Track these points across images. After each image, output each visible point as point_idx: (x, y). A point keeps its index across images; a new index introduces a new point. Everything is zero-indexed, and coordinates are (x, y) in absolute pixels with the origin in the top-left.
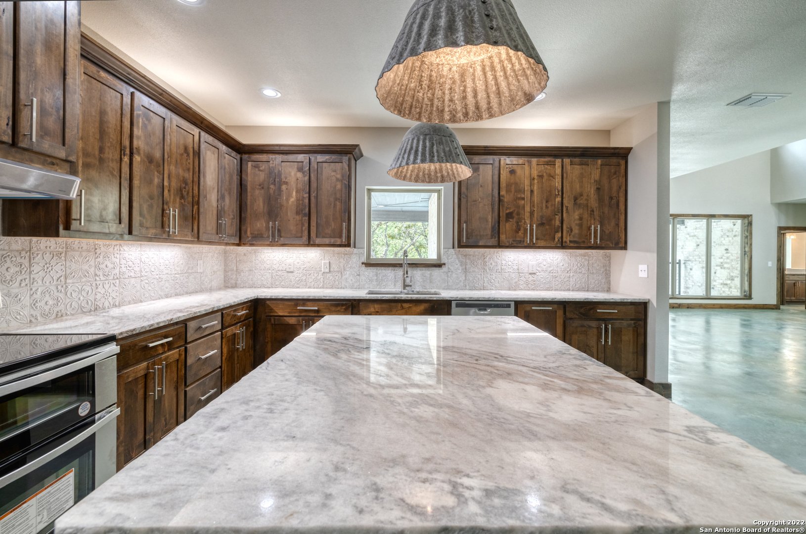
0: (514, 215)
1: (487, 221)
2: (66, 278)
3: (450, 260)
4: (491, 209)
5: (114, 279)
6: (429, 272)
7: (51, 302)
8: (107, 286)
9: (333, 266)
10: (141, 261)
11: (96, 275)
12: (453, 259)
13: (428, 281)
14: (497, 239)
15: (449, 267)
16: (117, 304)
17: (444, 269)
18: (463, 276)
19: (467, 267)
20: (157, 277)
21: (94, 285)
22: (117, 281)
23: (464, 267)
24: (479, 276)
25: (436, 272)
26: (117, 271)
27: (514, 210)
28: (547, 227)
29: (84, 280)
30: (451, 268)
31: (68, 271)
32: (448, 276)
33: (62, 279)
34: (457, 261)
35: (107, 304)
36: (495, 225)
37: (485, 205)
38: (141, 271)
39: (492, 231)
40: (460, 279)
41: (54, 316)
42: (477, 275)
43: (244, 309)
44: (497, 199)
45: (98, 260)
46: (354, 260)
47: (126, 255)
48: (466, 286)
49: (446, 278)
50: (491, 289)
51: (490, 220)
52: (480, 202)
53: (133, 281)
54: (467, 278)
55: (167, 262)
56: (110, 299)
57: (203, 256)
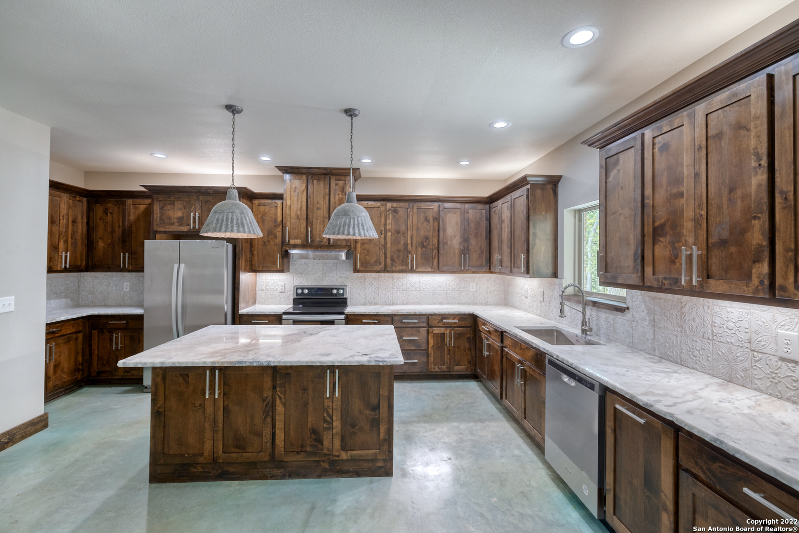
0: (667, 229)
1: (628, 244)
2: (378, 288)
3: (634, 303)
4: (633, 224)
5: (402, 291)
6: (612, 317)
7: (372, 298)
8: (398, 294)
9: (545, 296)
10: (420, 282)
11: (393, 288)
12: (637, 303)
13: (612, 329)
14: (639, 274)
15: (634, 313)
16: (405, 303)
17: (628, 315)
18: (651, 331)
19: (656, 317)
20: (432, 291)
21: (392, 292)
22: (405, 292)
23: (652, 318)
24: (674, 338)
25: (619, 318)
26: (405, 287)
27: (668, 220)
28: (733, 249)
29: (387, 290)
30: (636, 316)
31: (379, 286)
32: (632, 328)
33: (377, 289)
34: (643, 307)
35: (398, 302)
36: (637, 250)
37: (626, 217)
38: (420, 288)
39: (635, 261)
40: (647, 336)
41: (374, 304)
42: (671, 336)
43: (457, 318)
44: (639, 205)
45: (394, 281)
46: (556, 291)
47: (410, 279)
48: (654, 350)
49: (630, 329)
50: (693, 368)
51: (632, 242)
52: (620, 214)
53: (414, 292)
54: (656, 337)
55: (440, 283)
56: (401, 300)
57: (476, 280)
